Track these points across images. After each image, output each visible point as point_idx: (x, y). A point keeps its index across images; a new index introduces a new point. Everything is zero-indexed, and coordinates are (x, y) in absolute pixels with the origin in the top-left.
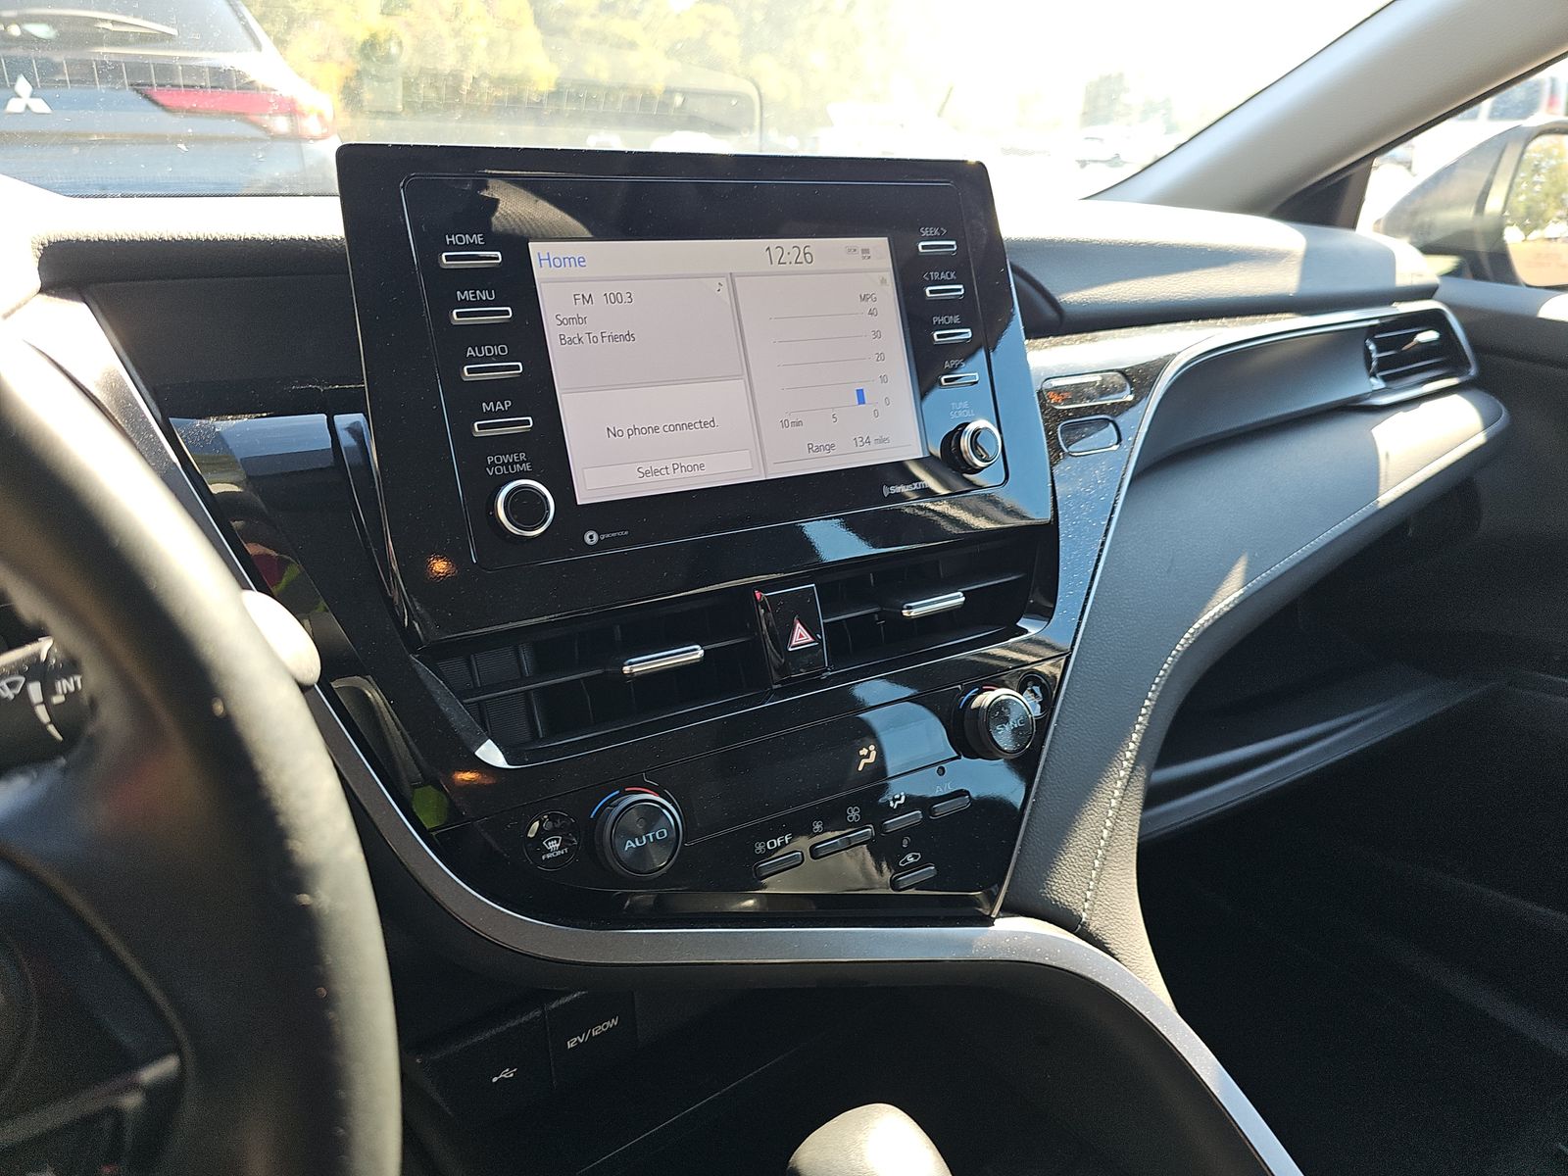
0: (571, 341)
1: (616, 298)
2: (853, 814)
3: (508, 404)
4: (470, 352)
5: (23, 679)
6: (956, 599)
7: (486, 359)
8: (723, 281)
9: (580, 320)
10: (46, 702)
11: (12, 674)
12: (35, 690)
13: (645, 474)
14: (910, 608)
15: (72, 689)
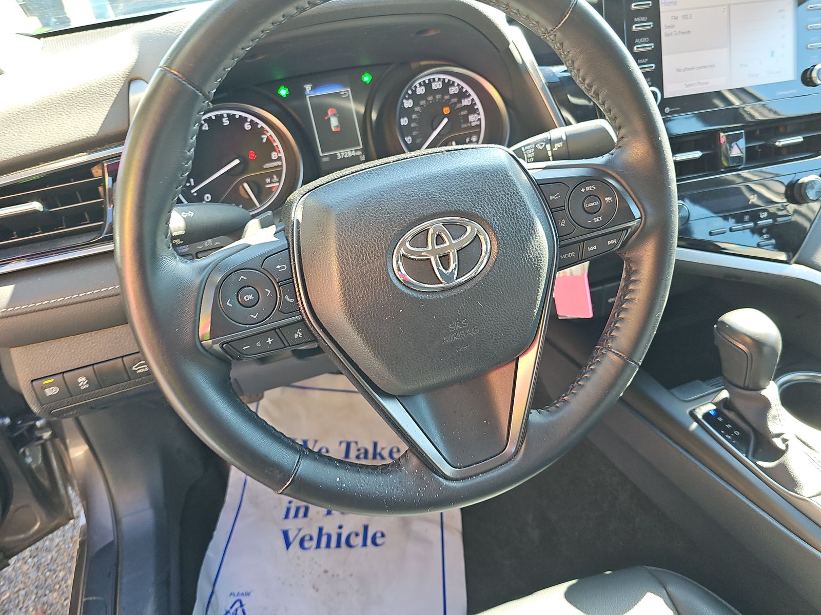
0: (669, 35)
1: (685, 17)
2: (747, 218)
3: (647, 60)
4: (637, 41)
5: (544, 144)
6: (799, 139)
7: (641, 43)
8: (726, 7)
9: (673, 26)
10: (551, 150)
11: (540, 142)
12: (548, 147)
13: (687, 86)
14: (780, 142)
15: (559, 146)
